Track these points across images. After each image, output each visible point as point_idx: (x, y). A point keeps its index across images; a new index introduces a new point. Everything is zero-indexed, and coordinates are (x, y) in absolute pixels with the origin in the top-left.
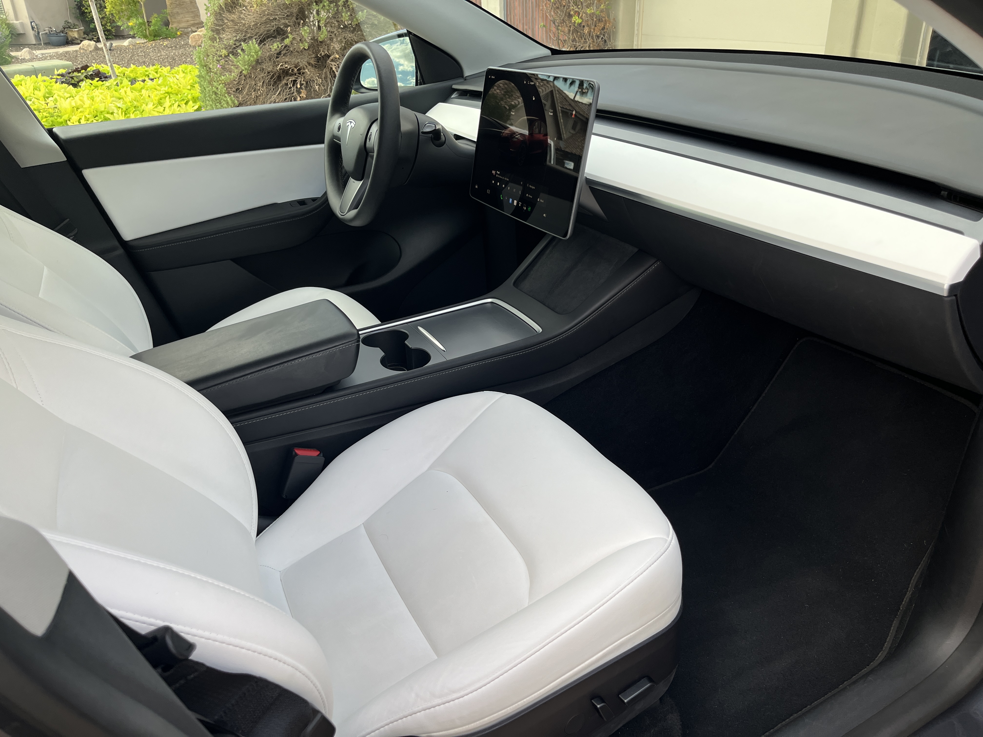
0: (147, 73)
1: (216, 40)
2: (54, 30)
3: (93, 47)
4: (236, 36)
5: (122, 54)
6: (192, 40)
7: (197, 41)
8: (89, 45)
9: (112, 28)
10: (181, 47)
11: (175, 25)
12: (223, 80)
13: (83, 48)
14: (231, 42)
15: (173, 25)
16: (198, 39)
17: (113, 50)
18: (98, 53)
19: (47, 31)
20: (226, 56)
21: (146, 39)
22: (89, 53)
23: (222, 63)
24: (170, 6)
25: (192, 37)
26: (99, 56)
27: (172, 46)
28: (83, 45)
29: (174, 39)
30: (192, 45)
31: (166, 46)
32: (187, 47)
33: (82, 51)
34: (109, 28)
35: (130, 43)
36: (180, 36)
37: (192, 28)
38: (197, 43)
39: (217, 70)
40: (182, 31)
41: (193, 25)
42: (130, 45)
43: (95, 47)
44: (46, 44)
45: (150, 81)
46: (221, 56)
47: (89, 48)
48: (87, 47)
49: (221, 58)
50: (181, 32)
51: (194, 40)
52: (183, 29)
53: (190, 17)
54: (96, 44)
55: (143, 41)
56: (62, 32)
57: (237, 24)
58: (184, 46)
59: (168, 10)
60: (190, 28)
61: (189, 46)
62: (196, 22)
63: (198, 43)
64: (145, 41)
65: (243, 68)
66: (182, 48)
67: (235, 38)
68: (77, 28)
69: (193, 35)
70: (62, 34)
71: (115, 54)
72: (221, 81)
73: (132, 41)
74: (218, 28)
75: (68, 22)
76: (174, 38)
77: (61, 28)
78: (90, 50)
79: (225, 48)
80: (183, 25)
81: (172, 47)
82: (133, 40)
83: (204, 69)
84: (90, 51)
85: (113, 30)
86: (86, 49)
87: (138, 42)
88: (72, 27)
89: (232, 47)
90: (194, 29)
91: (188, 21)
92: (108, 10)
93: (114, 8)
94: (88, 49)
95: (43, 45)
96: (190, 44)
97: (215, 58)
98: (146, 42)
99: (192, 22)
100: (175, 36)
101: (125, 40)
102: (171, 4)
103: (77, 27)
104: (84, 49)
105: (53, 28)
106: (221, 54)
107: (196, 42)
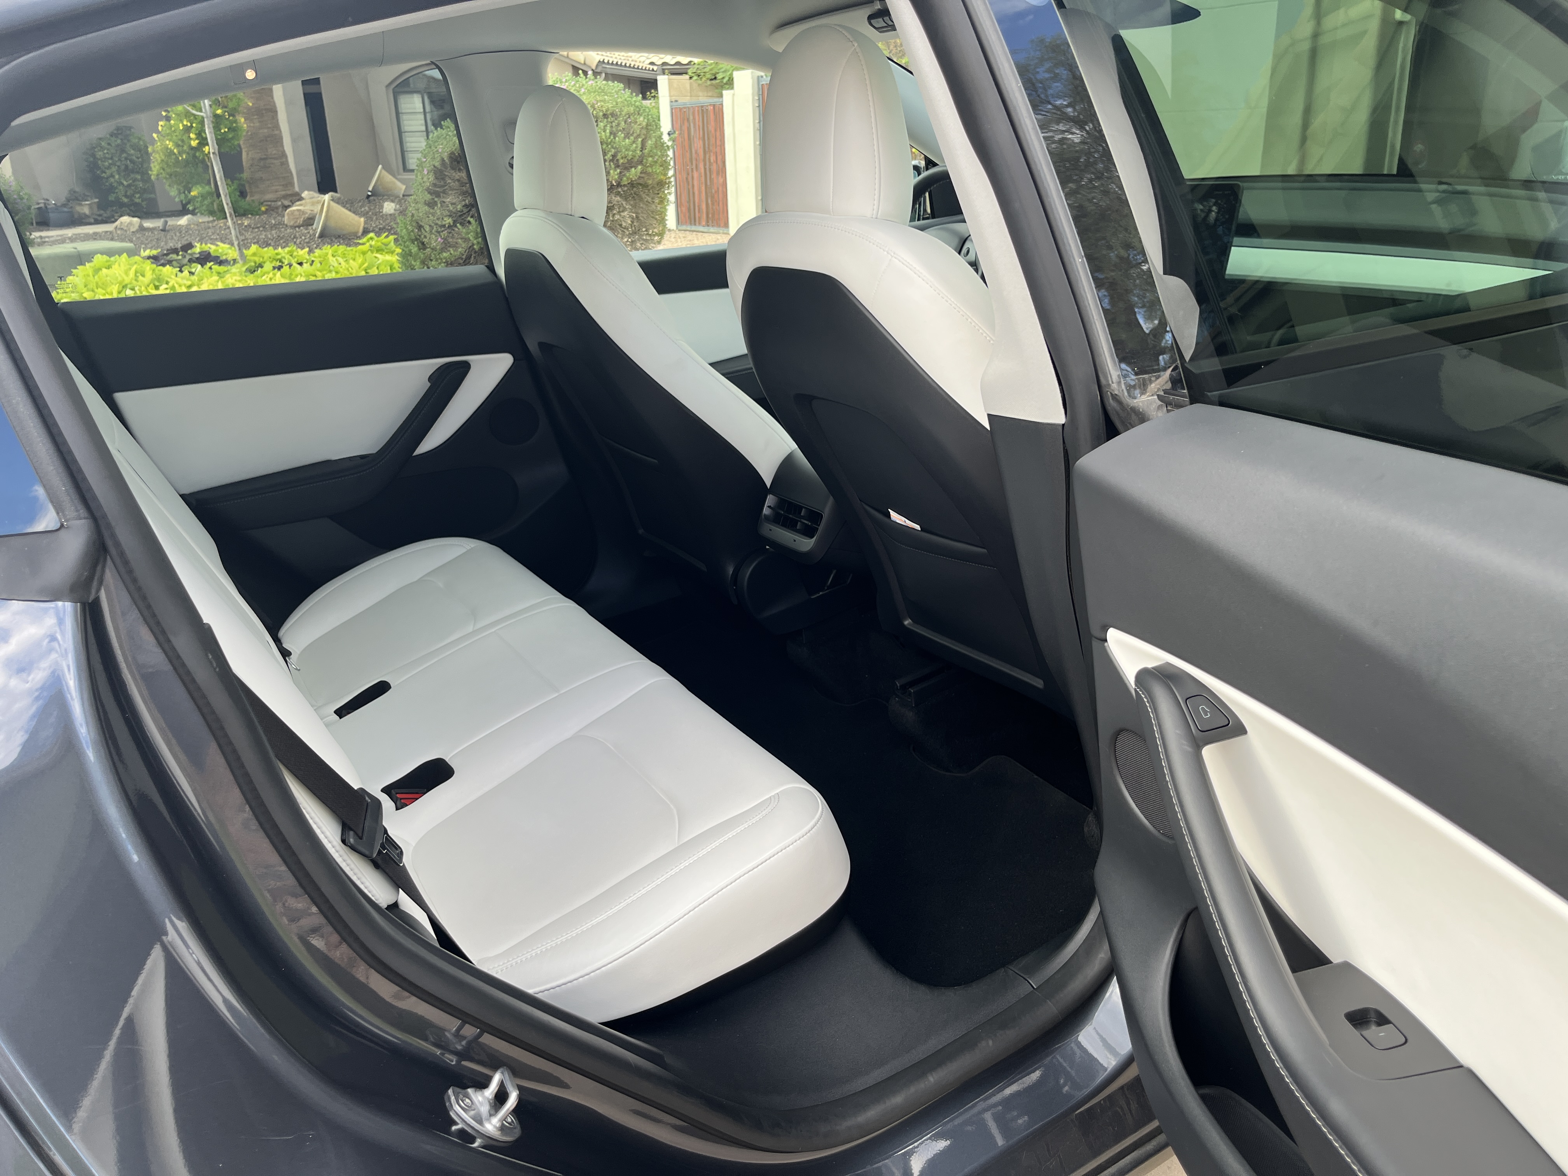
0: (279, 257)
1: (437, 205)
2: (53, 202)
3: (136, 227)
4: (465, 200)
5: (184, 237)
6: (289, 218)
7: (297, 218)
8: (130, 224)
9: (142, 201)
10: (272, 227)
11: (256, 197)
12: (445, 258)
13: (122, 227)
14: (459, 207)
15: (253, 196)
16: (298, 216)
17: (168, 231)
18: (145, 235)
19: (42, 205)
20: (450, 227)
21: (213, 217)
22: (132, 235)
23: (444, 235)
24: (250, 169)
25: (290, 213)
26: (149, 240)
27: (259, 225)
28: (121, 223)
29: (258, 217)
30: (288, 224)
31: (249, 226)
32: (282, 228)
33: (119, 232)
34: (137, 201)
35: (190, 221)
36: (265, 213)
37: (283, 200)
38: (296, 222)
39: (437, 245)
40: (267, 205)
41: (285, 197)
42: (190, 225)
43: (139, 227)
44: (38, 224)
45: (298, 266)
46: (444, 226)
47: (131, 227)
48: (127, 226)
49: (443, 229)
50: (267, 207)
51: (292, 217)
52: (269, 203)
53: (280, 185)
54: (141, 222)
55: (206, 219)
56: (64, 205)
57: (464, 184)
58: (278, 226)
59: (245, 175)
60: (279, 201)
61: (284, 226)
62: (289, 192)
63: (299, 221)
64: (211, 219)
65: (475, 242)
66: (273, 229)
67: (463, 203)
68: (88, 201)
69: (291, 211)
70: (65, 210)
71: (172, 236)
72: (441, 259)
73: (192, 219)
74: (438, 189)
75: (75, 192)
76: (258, 215)
77: (63, 200)
78: (132, 230)
79: (450, 216)
80: (269, 196)
81: (258, 228)
82: (195, 218)
83: (414, 244)
84: (133, 232)
85: (144, 204)
86: (125, 228)
87: (200, 221)
88: (80, 198)
89: (458, 215)
90: (286, 203)
91: (276, 192)
92: (155, 173)
93: (164, 169)
94: (129, 229)
95: (35, 224)
96: (286, 222)
97: (435, 229)
98: (214, 221)
99: (283, 193)
100: (257, 213)
101: (180, 218)
102: (251, 165)
103: (89, 199)
104: (122, 229)
105: (51, 200)
106: (444, 223)
107: (295, 220)
